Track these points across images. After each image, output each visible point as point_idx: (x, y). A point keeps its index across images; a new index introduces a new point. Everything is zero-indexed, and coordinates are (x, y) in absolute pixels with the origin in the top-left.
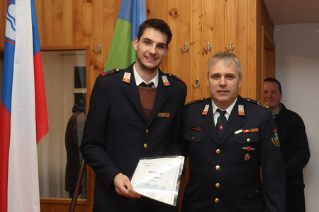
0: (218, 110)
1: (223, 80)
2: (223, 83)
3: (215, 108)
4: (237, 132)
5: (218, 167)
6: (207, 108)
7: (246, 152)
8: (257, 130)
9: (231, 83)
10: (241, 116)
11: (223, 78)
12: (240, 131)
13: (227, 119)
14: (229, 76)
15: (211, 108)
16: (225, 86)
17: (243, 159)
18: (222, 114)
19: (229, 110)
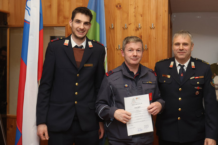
0: (179, 65)
1: (181, 47)
2: (181, 48)
3: (177, 63)
4: (191, 78)
5: (180, 99)
6: (172, 63)
7: (197, 90)
8: (203, 77)
9: (186, 48)
10: (193, 69)
11: (181, 45)
12: (193, 78)
13: (185, 70)
14: (185, 44)
15: (175, 64)
16: (183, 50)
17: (195, 94)
18: (182, 67)
19: (186, 65)
